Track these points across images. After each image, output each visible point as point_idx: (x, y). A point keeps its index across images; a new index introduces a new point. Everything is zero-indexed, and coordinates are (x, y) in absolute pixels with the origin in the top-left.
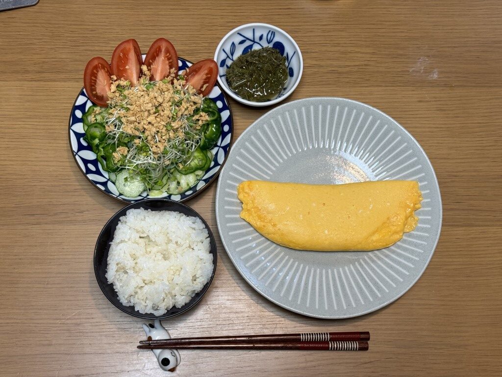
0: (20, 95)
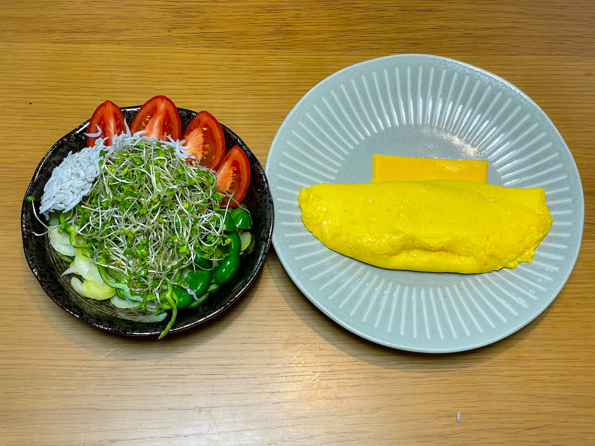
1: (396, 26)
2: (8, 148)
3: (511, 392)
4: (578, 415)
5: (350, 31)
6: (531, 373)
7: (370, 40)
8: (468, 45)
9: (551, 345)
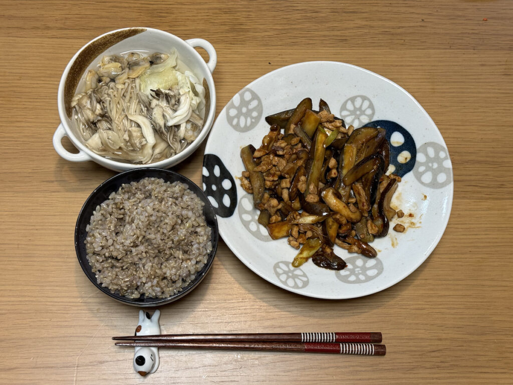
0: (39, 52)
1: (328, 25)
2: (14, 125)
3: (417, 322)
4: (471, 341)
5: (291, 29)
6: (433, 307)
7: (307, 37)
8: (385, 41)
9: (449, 284)
